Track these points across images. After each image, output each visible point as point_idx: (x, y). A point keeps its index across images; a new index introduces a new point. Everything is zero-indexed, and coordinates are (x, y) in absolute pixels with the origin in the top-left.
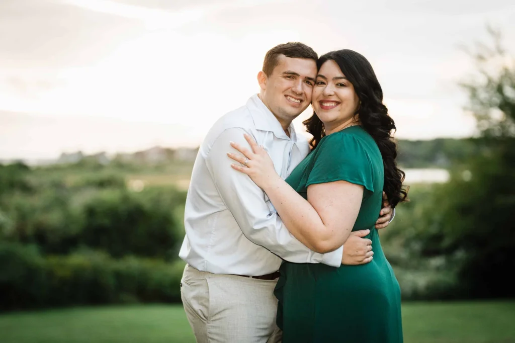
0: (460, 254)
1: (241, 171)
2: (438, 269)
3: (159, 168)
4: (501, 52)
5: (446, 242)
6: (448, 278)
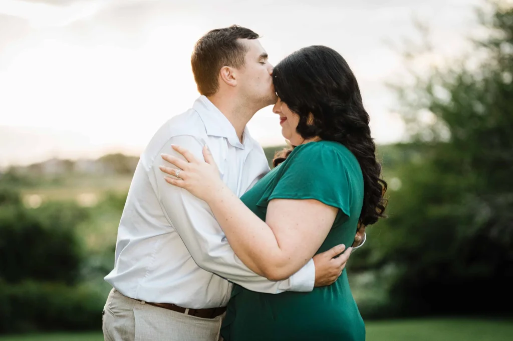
0: (390, 270)
1: (175, 184)
2: (367, 286)
3: (57, 182)
4: (429, 48)
5: (376, 256)
6: (378, 296)
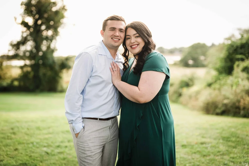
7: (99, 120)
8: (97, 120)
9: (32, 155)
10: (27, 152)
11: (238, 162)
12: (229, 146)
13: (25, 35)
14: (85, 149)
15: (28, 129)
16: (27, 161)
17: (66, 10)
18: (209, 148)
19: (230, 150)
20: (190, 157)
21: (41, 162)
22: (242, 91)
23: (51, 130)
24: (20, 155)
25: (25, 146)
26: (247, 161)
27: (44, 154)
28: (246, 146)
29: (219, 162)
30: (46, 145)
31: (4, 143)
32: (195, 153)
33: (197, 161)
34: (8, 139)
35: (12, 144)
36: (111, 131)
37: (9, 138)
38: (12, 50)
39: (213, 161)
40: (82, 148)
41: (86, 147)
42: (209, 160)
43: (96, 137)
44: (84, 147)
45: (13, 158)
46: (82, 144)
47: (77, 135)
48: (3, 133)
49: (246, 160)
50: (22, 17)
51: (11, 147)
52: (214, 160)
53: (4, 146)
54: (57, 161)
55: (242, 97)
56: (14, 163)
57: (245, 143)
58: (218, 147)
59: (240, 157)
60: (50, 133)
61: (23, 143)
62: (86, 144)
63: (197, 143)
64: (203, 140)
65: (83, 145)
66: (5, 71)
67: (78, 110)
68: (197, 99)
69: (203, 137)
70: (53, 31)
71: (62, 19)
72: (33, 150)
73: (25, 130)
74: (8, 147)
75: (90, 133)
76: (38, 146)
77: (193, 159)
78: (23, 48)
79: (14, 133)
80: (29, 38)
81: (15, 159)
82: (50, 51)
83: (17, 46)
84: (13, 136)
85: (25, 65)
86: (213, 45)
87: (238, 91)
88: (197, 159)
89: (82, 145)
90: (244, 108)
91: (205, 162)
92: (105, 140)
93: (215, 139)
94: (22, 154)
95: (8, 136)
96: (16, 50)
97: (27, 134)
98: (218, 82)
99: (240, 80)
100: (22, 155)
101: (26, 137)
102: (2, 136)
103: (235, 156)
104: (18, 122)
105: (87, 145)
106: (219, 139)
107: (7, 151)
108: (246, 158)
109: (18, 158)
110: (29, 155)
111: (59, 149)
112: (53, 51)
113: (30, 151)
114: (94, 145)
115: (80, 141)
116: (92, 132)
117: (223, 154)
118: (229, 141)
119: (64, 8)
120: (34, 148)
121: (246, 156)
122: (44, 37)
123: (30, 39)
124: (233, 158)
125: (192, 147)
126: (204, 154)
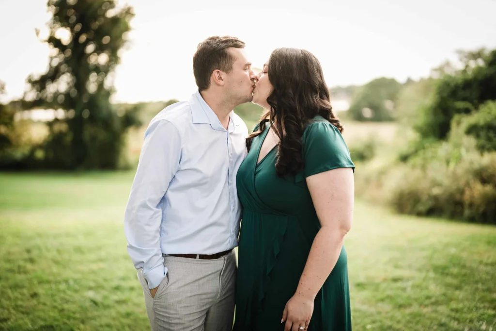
7: (200, 258)
8: (196, 258)
9: (66, 306)
10: (55, 301)
11: (467, 319)
12: (448, 286)
13: (55, 63)
14: (170, 322)
15: (59, 251)
16: (55, 320)
17: (133, 15)
18: (409, 290)
19: (449, 292)
20: (373, 310)
21: (83, 322)
22: (467, 171)
23: (103, 254)
24: (41, 307)
25: (51, 289)
26: (484, 316)
27: (88, 304)
28: (480, 286)
29: (429, 318)
30: (92, 284)
31: (11, 282)
32: (382, 300)
33: (387, 318)
34: (19, 273)
35: (26, 284)
36: (223, 280)
37: (21, 270)
38: (31, 90)
39: (418, 319)
40: (165, 320)
41: (173, 318)
42: (411, 314)
43: (193, 294)
44: (169, 317)
45: (28, 314)
46: (165, 310)
47: (153, 292)
48: (8, 261)
49: (482, 315)
50: (51, 28)
51: (25, 291)
52: (420, 315)
53: (11, 288)
54: (114, 319)
55: (468, 184)
56: (30, 326)
57: (477, 278)
58: (427, 288)
59: (470, 310)
60: (101, 260)
61: (49, 282)
62: (172, 312)
63: (385, 280)
64: (398, 273)
65: (166, 312)
66: (19, 130)
67: (152, 240)
68: (379, 185)
69: (397, 267)
70: (109, 54)
71: (126, 32)
72: (67, 297)
73: (53, 254)
74: (19, 290)
75: (181, 287)
76: (77, 287)
77: (379, 313)
78: (52, 88)
79: (32, 261)
80: (64, 68)
81: (31, 316)
82: (104, 93)
83: (41, 83)
84: (29, 266)
85: (56, 120)
86: (409, 81)
87: (460, 171)
88: (387, 313)
89: (163, 312)
90: (471, 205)
91: (404, 321)
92: (210, 300)
93: (420, 270)
94: (44, 304)
95: (19, 267)
96: (40, 91)
97: (56, 262)
98: (421, 153)
99: (463, 151)
100: (46, 308)
101: (55, 269)
102: (8, 266)
103: (461, 306)
104: (39, 235)
105: (175, 312)
106: (428, 271)
107: (16, 299)
108: (481, 311)
109: (37, 314)
110: (60, 307)
111: (119, 293)
112: (108, 94)
113: (63, 299)
114: (189, 313)
115: (159, 304)
116: (185, 285)
117: (436, 303)
118: (447, 274)
119: (128, 12)
120: (69, 292)
121: (482, 305)
122: (91, 67)
123: (66, 69)
124: (457, 311)
125: (377, 287)
126: (401, 301)
